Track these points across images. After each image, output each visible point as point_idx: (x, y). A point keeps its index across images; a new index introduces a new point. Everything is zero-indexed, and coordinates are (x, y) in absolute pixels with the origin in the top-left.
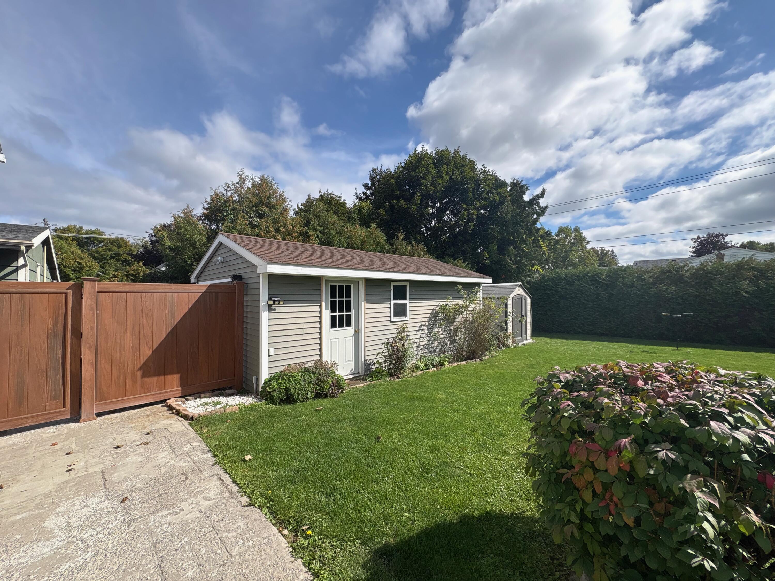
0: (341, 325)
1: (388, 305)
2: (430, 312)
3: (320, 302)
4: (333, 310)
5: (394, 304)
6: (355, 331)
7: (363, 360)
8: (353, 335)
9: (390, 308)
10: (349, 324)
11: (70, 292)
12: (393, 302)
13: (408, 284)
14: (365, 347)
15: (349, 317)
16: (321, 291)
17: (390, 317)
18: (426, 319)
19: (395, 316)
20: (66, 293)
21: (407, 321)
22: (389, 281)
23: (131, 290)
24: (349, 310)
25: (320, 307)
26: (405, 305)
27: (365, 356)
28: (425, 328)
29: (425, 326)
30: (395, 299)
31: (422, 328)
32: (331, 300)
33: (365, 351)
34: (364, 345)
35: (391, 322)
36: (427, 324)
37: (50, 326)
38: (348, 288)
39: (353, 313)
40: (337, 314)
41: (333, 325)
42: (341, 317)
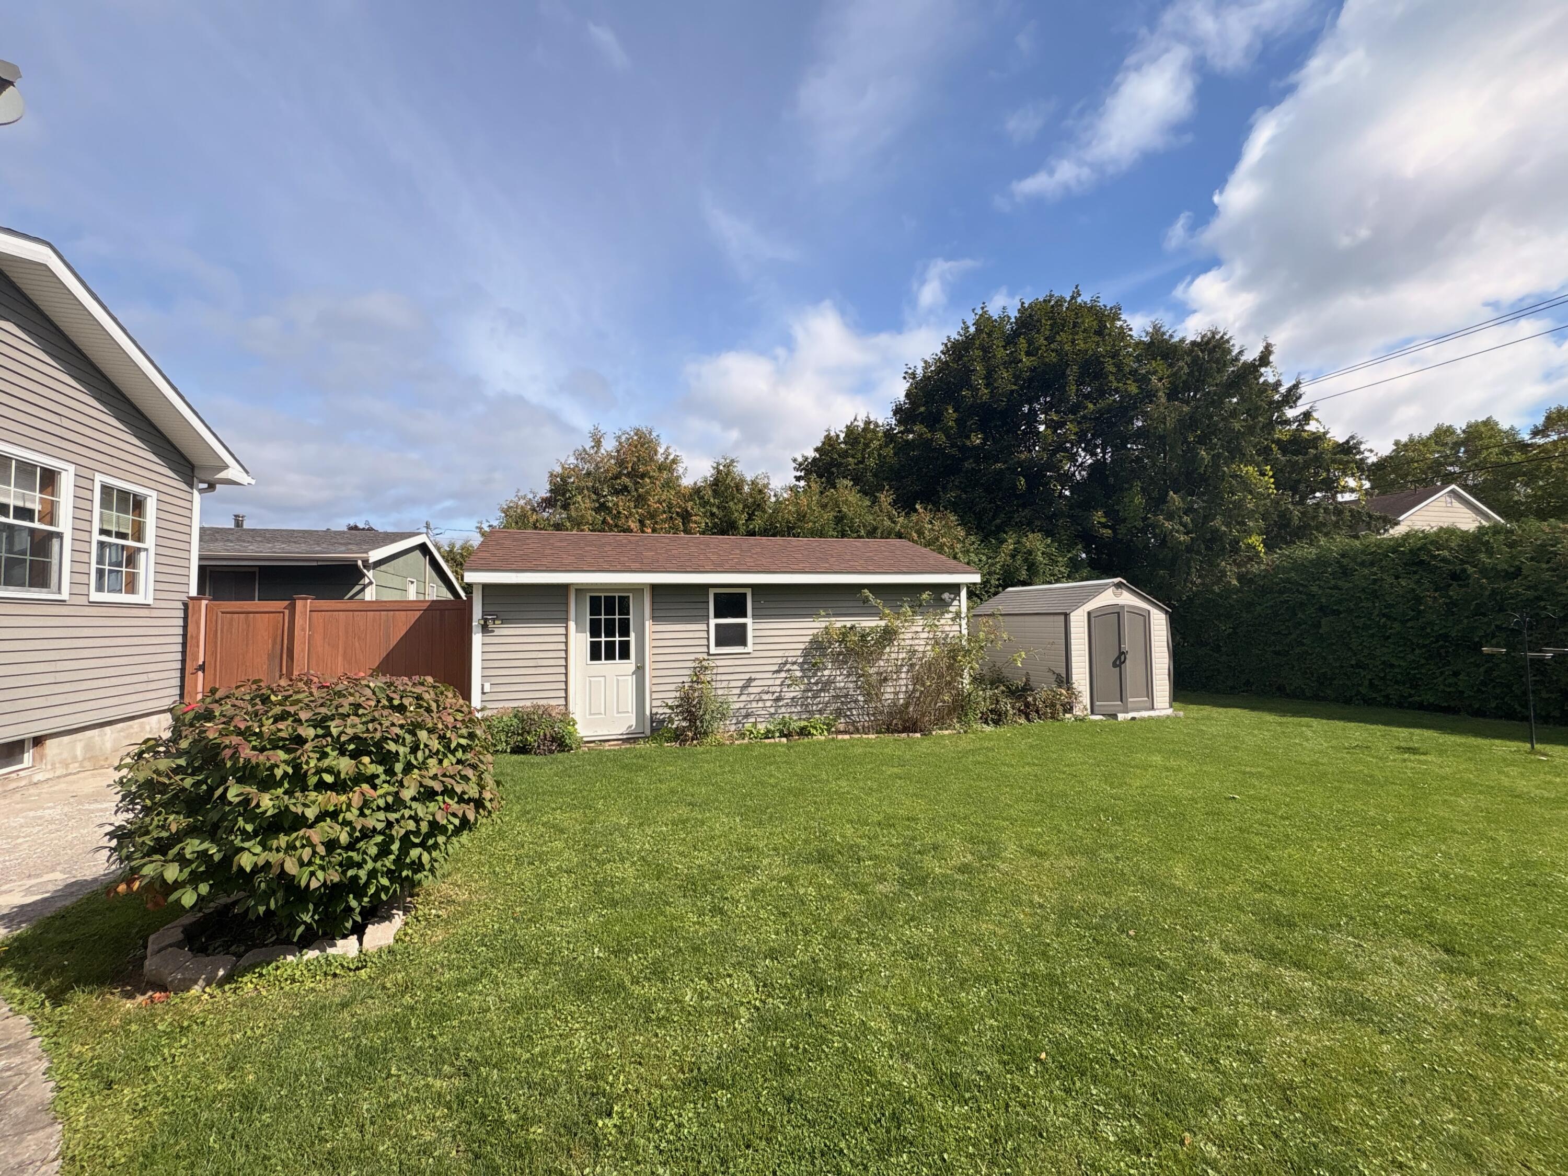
0: (610, 656)
1: (704, 627)
2: (808, 639)
3: (566, 620)
4: (595, 632)
5: (717, 626)
6: (638, 668)
7: (648, 713)
8: (633, 673)
9: (708, 631)
10: (625, 655)
11: (287, 612)
12: (713, 622)
13: (749, 592)
14: (652, 692)
15: (625, 645)
16: (567, 604)
17: (708, 646)
18: (799, 653)
19: (719, 643)
20: (283, 613)
21: (749, 653)
22: (706, 587)
23: (343, 608)
24: (625, 632)
25: (566, 628)
26: (744, 626)
27: (651, 707)
28: (795, 667)
29: (794, 663)
30: (717, 616)
31: (788, 667)
32: (591, 620)
33: (652, 700)
34: (650, 689)
35: (709, 654)
36: (801, 660)
37: (270, 646)
38: (624, 602)
39: (632, 638)
40: (603, 639)
41: (595, 654)
42: (610, 646)
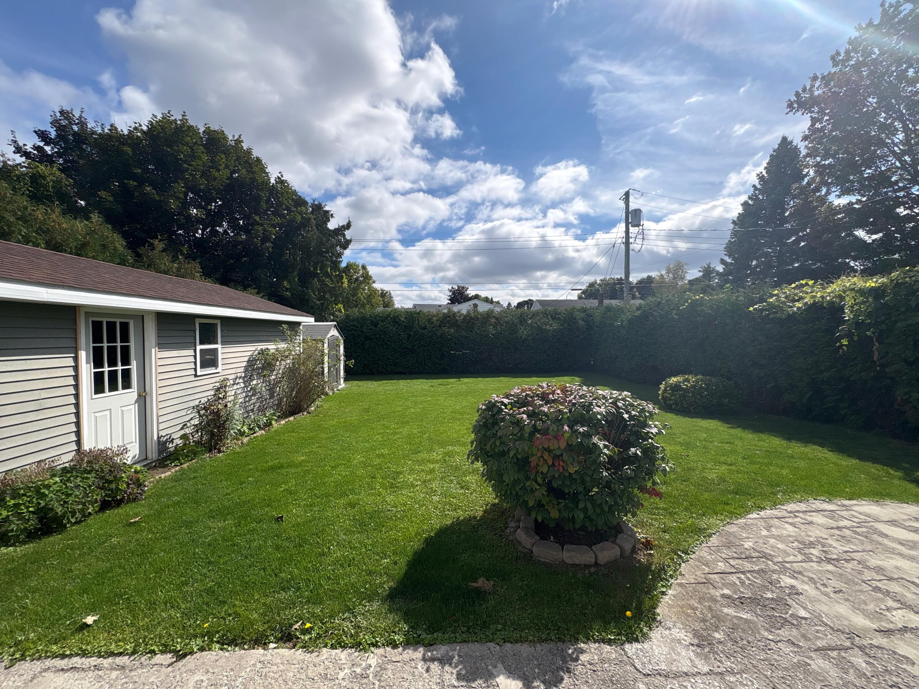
0: (113, 387)
1: (191, 352)
2: (246, 359)
3: (75, 351)
4: (98, 363)
5: (201, 350)
6: (139, 395)
7: (155, 437)
8: (136, 402)
9: (195, 357)
10: (127, 385)
12: (199, 348)
13: (218, 322)
14: (158, 417)
15: (126, 374)
16: (75, 331)
17: (195, 370)
18: (242, 370)
19: (202, 367)
21: (218, 373)
22: (192, 317)
24: (126, 361)
25: (76, 359)
26: (216, 350)
27: (158, 431)
28: (241, 381)
29: (240, 377)
30: (201, 343)
31: (238, 381)
32: (93, 347)
33: (158, 423)
34: (157, 414)
35: (196, 376)
36: (243, 375)
38: (125, 327)
39: (134, 366)
40: (106, 369)
41: (99, 388)
42: (113, 375)
